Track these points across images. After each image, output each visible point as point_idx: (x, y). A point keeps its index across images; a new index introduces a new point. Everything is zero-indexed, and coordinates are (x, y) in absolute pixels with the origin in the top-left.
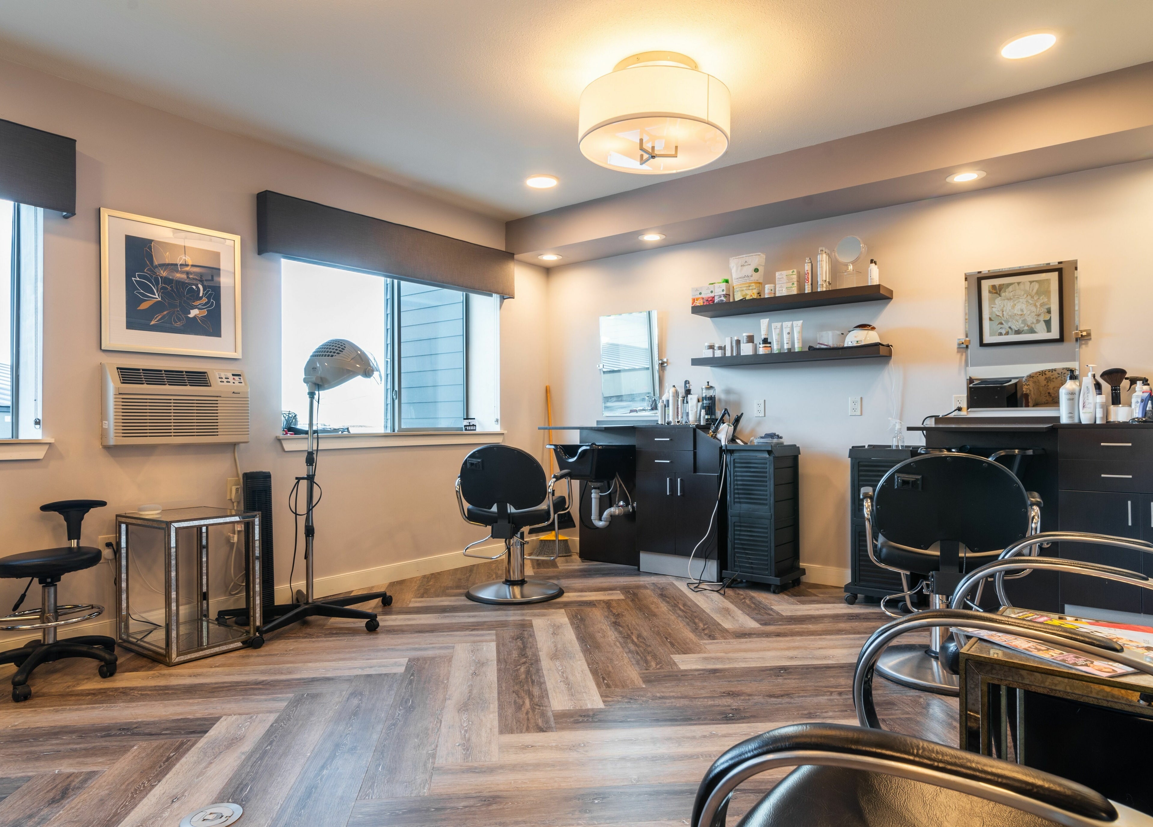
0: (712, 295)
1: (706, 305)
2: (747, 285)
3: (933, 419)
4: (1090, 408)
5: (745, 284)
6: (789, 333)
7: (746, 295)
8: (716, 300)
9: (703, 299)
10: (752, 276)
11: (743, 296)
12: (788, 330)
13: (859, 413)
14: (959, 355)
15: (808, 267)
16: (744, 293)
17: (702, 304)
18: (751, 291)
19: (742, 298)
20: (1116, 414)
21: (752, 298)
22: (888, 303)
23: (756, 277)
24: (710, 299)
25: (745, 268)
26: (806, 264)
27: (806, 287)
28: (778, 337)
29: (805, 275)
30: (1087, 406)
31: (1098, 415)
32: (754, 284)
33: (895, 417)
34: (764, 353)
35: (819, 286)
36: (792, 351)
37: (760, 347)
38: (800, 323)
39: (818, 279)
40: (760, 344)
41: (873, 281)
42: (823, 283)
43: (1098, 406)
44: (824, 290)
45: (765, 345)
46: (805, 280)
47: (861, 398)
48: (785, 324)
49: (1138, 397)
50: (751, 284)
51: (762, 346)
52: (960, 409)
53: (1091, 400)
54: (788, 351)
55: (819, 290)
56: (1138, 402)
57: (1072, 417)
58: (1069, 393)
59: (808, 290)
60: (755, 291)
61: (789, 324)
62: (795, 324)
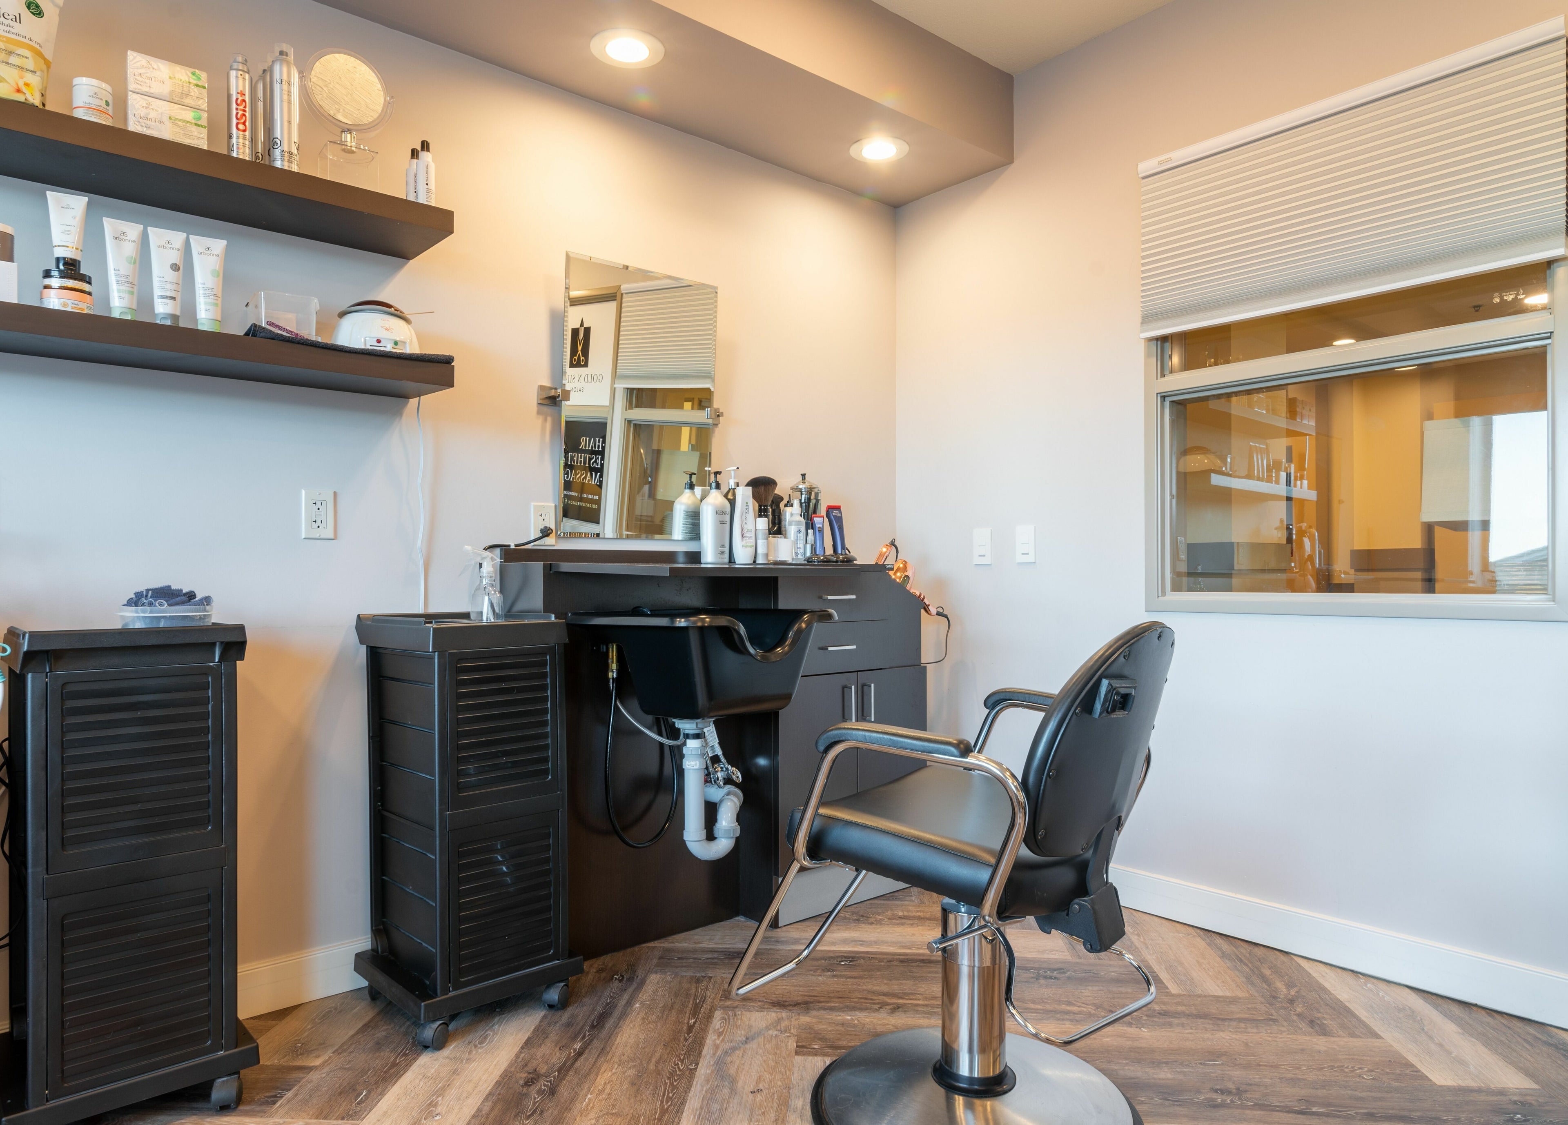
3: (494, 552)
4: (749, 538)
6: (175, 267)
10: (18, 19)
12: (174, 257)
13: (328, 533)
15: (238, 84)
18: (15, 72)
21: (20, 98)
23: (35, 29)
26: (233, 74)
27: (234, 141)
28: (126, 269)
29: (234, 106)
30: (747, 535)
31: (761, 550)
32: (27, 53)
33: (419, 544)
34: (69, 309)
35: (277, 153)
36: (182, 324)
37: (46, 287)
38: (219, 245)
39: (278, 133)
40: (47, 274)
41: (428, 197)
42: (295, 151)
43: (760, 535)
44: (295, 168)
45: (70, 283)
46: (234, 121)
47: (335, 493)
48: (158, 236)
49: (798, 523)
50: (11, 47)
51: (55, 282)
52: (546, 532)
53: (750, 526)
54: (168, 322)
55: (278, 164)
56: (799, 531)
57: (722, 553)
58: (719, 512)
59: (241, 150)
60: (35, 80)
61: (177, 238)
62: (198, 243)
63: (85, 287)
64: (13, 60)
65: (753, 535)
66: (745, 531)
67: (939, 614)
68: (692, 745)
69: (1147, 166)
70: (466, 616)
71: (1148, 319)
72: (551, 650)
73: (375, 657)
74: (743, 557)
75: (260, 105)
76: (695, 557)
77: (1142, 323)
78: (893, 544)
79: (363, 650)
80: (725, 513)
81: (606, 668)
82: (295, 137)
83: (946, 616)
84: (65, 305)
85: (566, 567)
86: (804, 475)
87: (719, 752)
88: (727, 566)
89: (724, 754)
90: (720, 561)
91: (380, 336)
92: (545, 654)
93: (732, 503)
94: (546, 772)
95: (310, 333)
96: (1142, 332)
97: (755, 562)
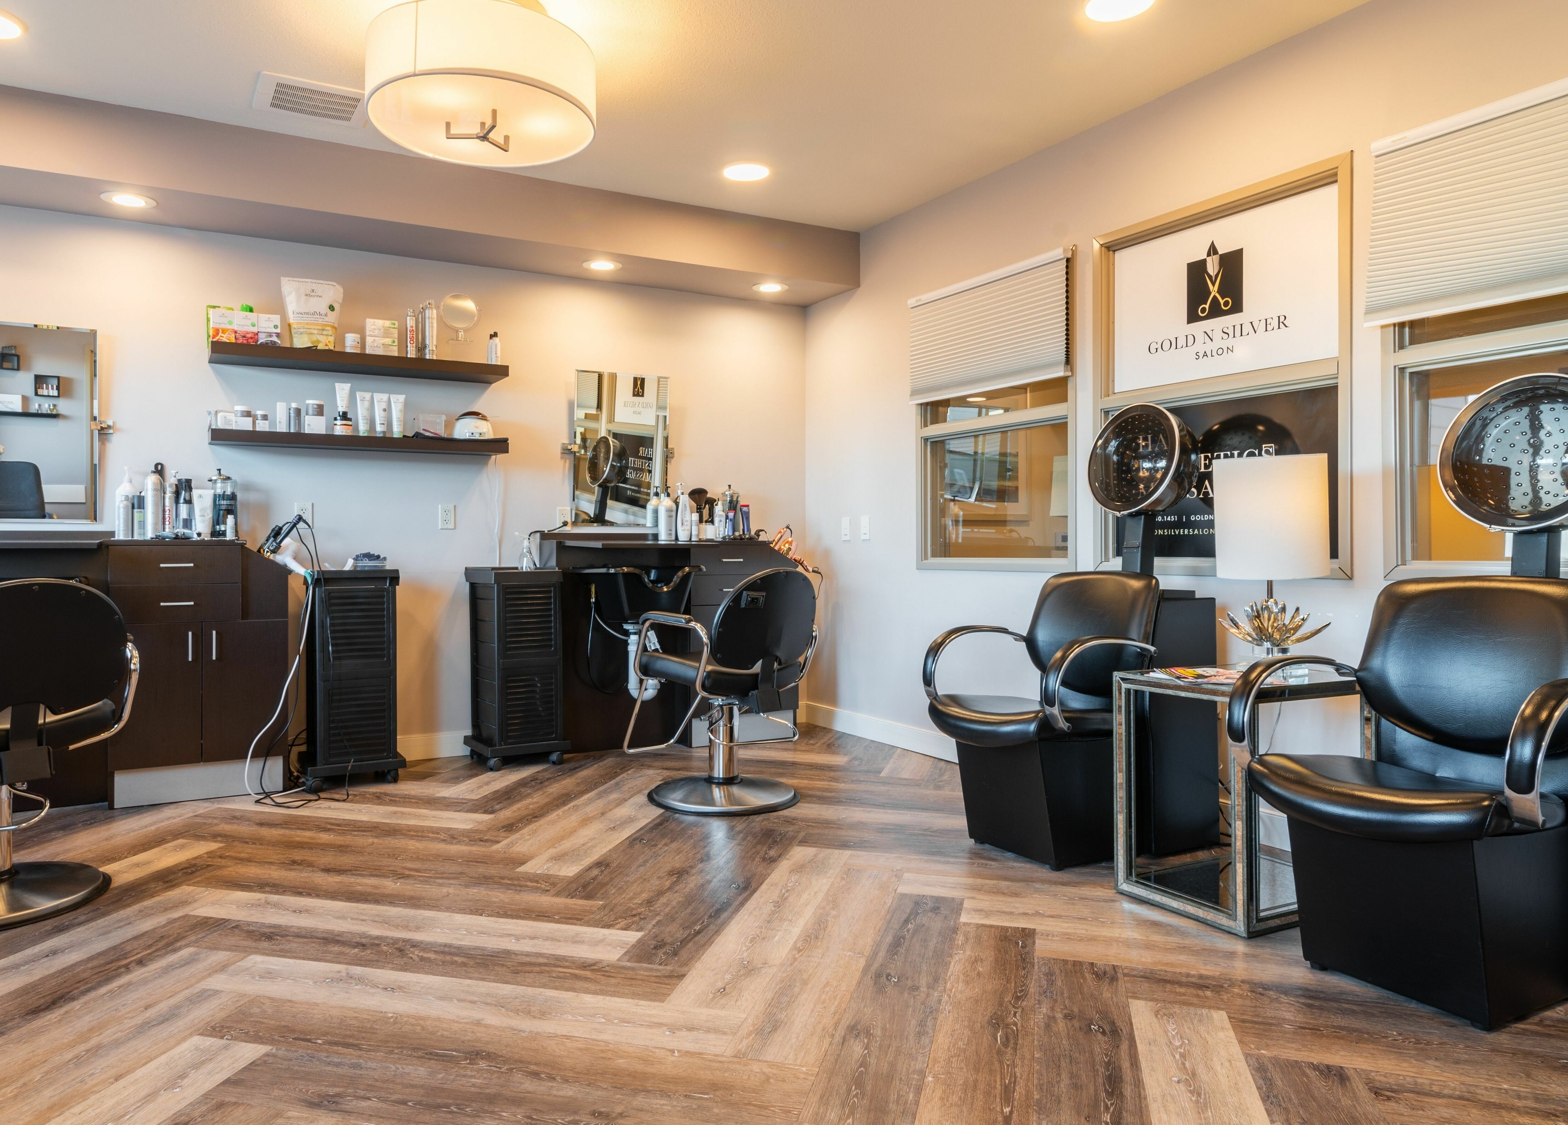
0: (255, 330)
1: (242, 344)
2: (320, 327)
3: (538, 535)
4: (687, 525)
5: (317, 324)
6: (385, 410)
7: (319, 342)
8: (262, 339)
9: (236, 332)
10: (326, 315)
11: (312, 343)
12: (384, 405)
13: (452, 526)
14: (562, 462)
15: (410, 322)
16: (314, 338)
17: (233, 340)
18: (325, 337)
19: (310, 345)
20: (706, 531)
21: (327, 348)
22: (487, 388)
23: (332, 317)
24: (249, 336)
25: (313, 300)
26: (408, 318)
27: (409, 349)
28: (366, 413)
29: (409, 333)
30: (685, 523)
31: (694, 533)
32: (329, 328)
33: (496, 531)
34: (344, 434)
35: (427, 351)
36: (387, 436)
37: (335, 425)
38: (402, 398)
39: (427, 342)
40: (335, 419)
41: (497, 361)
42: (435, 349)
43: (694, 524)
44: (435, 358)
45: (344, 422)
46: (409, 340)
47: (455, 506)
48: (377, 396)
49: (720, 516)
50: (324, 327)
51: (339, 422)
52: (565, 524)
53: (688, 517)
54: (381, 435)
55: (427, 357)
56: (721, 521)
57: (670, 534)
58: (669, 510)
59: (412, 353)
60: (332, 339)
61: (385, 397)
62: (393, 398)
63: (350, 423)
64: (325, 333)
65: (689, 523)
66: (684, 521)
67: (813, 571)
68: (633, 638)
69: (912, 302)
70: (517, 568)
71: (915, 393)
72: (554, 585)
73: (473, 587)
74: (683, 537)
75: (420, 325)
76: (656, 537)
77: (911, 395)
78: (788, 527)
79: (468, 584)
80: (672, 511)
81: (590, 597)
82: (435, 343)
83: (820, 573)
84: (342, 432)
85: (569, 543)
86: (730, 486)
87: (658, 647)
88: (673, 543)
89: (661, 648)
90: (668, 539)
91: (473, 431)
92: (550, 587)
93: (677, 504)
94: (551, 646)
95: (442, 432)
96: (911, 401)
97: (690, 539)
